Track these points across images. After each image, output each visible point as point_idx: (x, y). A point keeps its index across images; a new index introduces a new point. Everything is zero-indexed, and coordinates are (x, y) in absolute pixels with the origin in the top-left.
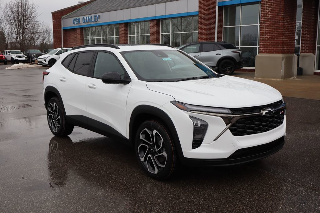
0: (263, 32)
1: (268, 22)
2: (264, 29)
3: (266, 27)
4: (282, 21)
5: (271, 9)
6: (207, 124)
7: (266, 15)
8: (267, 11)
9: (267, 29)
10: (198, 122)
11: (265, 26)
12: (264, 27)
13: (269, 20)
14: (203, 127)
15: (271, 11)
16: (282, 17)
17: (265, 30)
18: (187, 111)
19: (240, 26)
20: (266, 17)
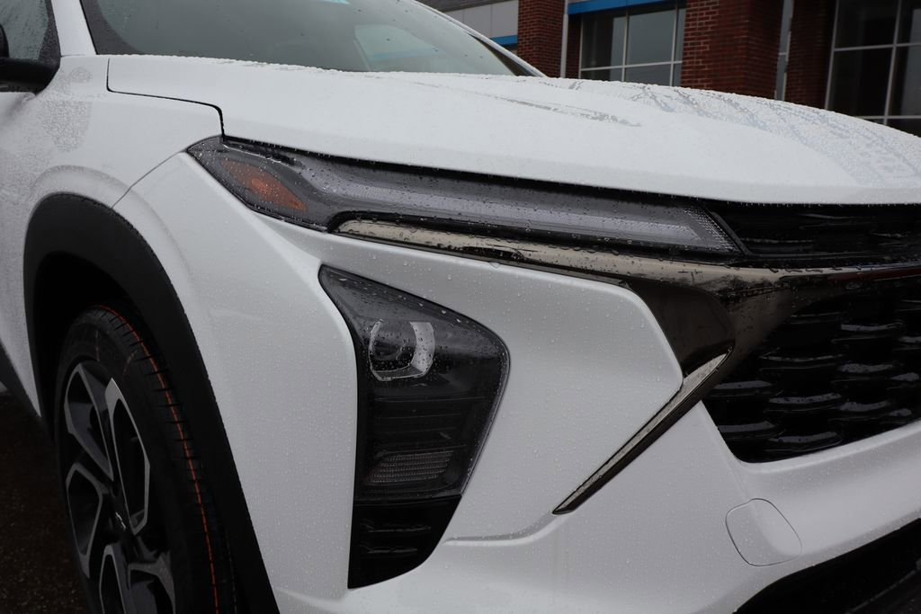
0: (690, 72)
1: (704, 43)
2: (692, 63)
3: (698, 58)
4: (744, 39)
5: (713, 8)
6: (491, 350)
7: (701, 24)
8: (702, 14)
9: (703, 62)
10: (416, 326)
11: (695, 56)
12: (692, 58)
13: (706, 38)
14: (456, 384)
15: (714, 13)
16: (744, 29)
17: (697, 67)
18: (306, 224)
19: (624, 66)
20: (699, 29)
